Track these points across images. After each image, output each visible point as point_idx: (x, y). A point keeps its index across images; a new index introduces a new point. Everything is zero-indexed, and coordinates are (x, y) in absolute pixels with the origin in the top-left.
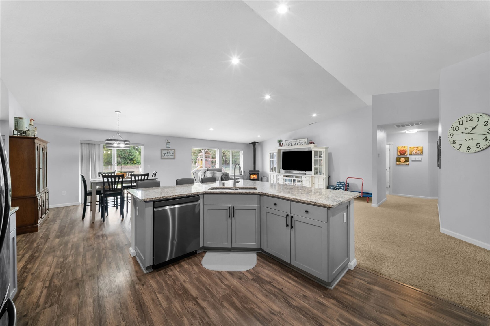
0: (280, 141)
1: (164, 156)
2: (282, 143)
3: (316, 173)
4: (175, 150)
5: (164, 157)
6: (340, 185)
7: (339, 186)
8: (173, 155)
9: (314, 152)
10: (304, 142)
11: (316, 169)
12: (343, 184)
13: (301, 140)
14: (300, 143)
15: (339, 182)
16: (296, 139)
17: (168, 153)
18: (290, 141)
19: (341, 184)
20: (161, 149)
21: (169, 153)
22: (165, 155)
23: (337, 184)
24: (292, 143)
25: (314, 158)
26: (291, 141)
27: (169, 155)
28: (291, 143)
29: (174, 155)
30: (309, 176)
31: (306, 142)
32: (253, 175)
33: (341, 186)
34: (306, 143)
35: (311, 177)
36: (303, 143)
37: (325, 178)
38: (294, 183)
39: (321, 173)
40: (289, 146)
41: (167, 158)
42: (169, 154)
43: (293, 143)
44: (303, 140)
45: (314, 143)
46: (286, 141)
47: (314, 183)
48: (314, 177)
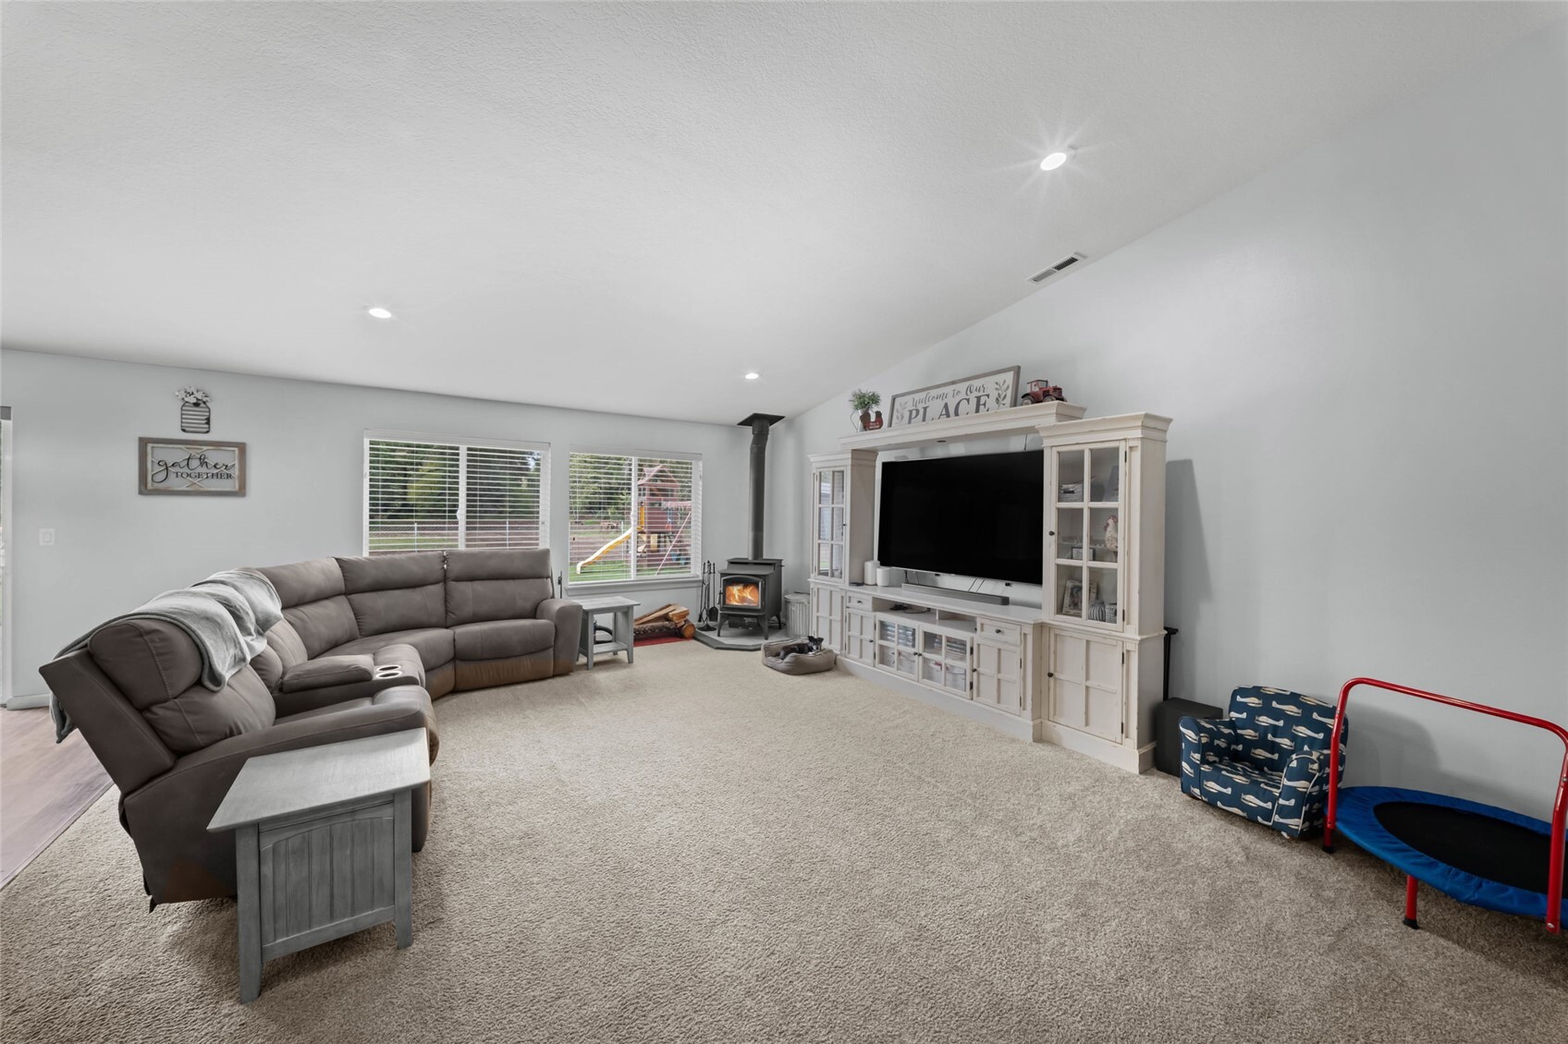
0: (865, 401)
1: (162, 476)
2: (879, 415)
3: (1069, 602)
4: (242, 448)
5: (161, 486)
6: (1264, 720)
7: (1256, 728)
8: (229, 476)
9: (1061, 456)
10: (994, 395)
11: (1069, 574)
12: (1291, 710)
13: (977, 383)
14: (973, 402)
15: (1256, 691)
16: (953, 383)
17: (195, 463)
18: (918, 397)
19: (1278, 715)
20: (144, 443)
21: (203, 462)
22: (172, 476)
23: (1235, 706)
24: (925, 409)
25: (1060, 500)
26: (923, 395)
27: (199, 475)
28: (920, 407)
29: (236, 472)
30: (1021, 624)
31: (1009, 393)
32: (740, 587)
33: (1276, 731)
34: (1008, 400)
35: (1029, 630)
36: (991, 402)
37: (1134, 648)
38: (927, 655)
39: (1104, 605)
40: (910, 422)
41: (184, 488)
42: (203, 470)
43: (936, 407)
44: (989, 383)
45: (1064, 395)
46: (897, 400)
47: (1056, 675)
48: (1057, 632)
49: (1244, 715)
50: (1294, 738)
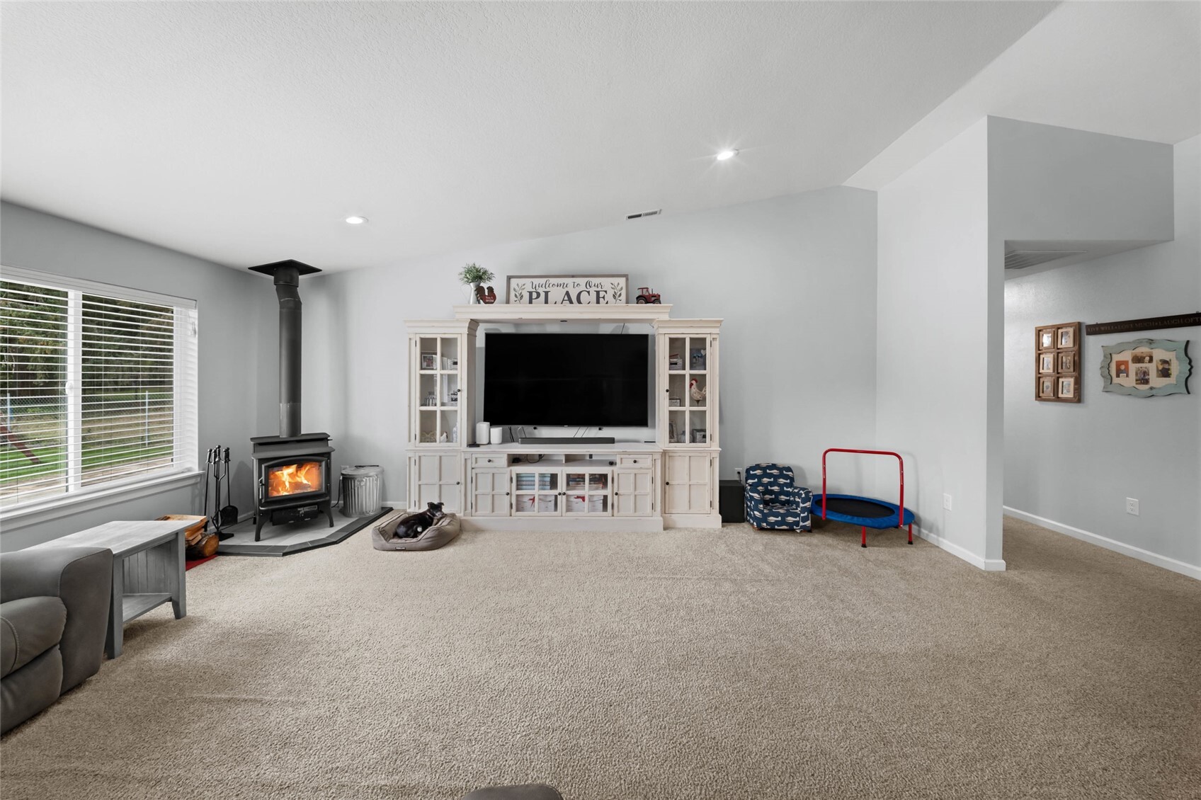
0: (477, 276)
2: (491, 289)
3: (675, 434)
6: (765, 480)
7: (762, 485)
9: (670, 339)
10: (611, 292)
11: (674, 418)
13: (594, 281)
14: (594, 295)
15: (757, 467)
16: (573, 276)
18: (536, 281)
19: (770, 476)
23: (749, 477)
24: (547, 293)
25: (668, 369)
26: (543, 281)
28: (541, 290)
30: (651, 454)
31: (624, 292)
32: (292, 469)
33: (771, 484)
34: (623, 297)
35: (658, 457)
36: (609, 297)
38: (569, 492)
40: (531, 302)
43: (557, 294)
44: (606, 283)
45: (661, 299)
46: (513, 281)
47: (670, 482)
48: (671, 454)
49: (756, 480)
50: (779, 485)
